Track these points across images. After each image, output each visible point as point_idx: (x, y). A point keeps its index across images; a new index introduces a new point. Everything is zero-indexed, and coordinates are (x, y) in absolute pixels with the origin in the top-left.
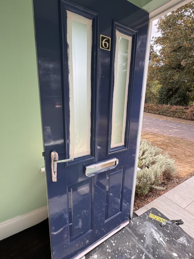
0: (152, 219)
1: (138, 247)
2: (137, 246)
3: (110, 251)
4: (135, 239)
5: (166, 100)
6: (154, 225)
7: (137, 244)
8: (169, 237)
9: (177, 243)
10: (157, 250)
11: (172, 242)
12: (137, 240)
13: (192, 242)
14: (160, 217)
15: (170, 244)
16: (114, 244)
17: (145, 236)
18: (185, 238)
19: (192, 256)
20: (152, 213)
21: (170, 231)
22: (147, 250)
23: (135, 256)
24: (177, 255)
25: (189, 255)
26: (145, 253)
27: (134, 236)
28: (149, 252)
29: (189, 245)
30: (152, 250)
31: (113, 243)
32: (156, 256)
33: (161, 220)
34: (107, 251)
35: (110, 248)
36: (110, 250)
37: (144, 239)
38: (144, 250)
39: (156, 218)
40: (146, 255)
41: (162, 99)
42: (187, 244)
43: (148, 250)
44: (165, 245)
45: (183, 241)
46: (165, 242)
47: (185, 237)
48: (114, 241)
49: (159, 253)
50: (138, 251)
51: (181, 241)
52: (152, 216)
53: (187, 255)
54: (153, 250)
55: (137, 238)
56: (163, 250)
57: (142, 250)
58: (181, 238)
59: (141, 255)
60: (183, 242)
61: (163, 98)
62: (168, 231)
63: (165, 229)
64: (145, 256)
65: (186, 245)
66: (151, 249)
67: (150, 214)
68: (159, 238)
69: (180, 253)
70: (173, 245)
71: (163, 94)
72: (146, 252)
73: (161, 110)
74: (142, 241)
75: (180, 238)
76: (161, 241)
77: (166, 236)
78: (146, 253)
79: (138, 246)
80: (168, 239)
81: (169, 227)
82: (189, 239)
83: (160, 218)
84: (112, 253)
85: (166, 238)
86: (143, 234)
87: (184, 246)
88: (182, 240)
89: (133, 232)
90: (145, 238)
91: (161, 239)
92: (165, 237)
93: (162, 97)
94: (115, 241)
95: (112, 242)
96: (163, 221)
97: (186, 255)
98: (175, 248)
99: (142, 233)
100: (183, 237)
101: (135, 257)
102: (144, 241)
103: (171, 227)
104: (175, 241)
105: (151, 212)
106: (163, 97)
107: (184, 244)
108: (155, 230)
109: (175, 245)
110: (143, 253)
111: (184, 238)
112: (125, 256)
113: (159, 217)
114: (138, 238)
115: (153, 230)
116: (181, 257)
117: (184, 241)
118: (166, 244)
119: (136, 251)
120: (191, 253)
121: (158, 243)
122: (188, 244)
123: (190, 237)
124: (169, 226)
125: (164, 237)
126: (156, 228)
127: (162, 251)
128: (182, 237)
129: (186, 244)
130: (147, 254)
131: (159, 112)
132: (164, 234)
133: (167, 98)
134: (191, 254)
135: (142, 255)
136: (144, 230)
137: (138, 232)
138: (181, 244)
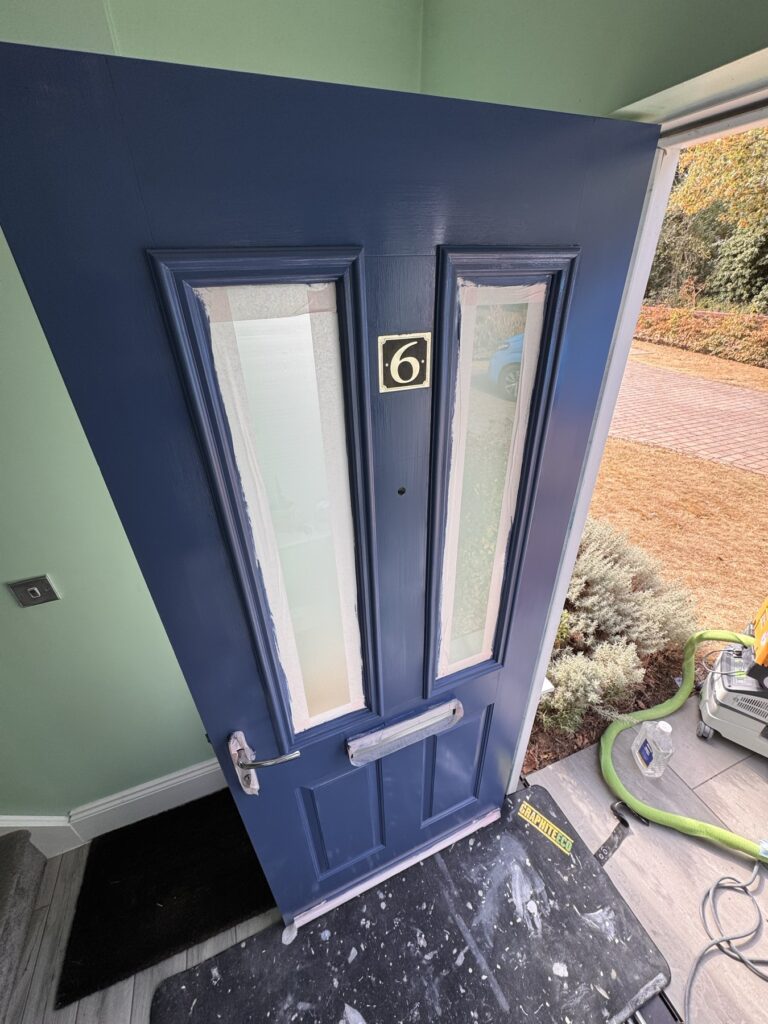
0: (526, 822)
1: (452, 922)
2: (450, 918)
3: (368, 926)
4: (449, 893)
5: (747, 283)
6: (524, 848)
7: (453, 911)
8: (562, 901)
9: (582, 927)
10: (507, 949)
11: (566, 920)
12: (455, 899)
13: (629, 934)
14: (553, 822)
15: (556, 925)
16: (383, 905)
17: (480, 893)
18: (612, 915)
19: (616, 980)
20: (531, 802)
21: (570, 878)
22: (475, 939)
23: (436, 952)
24: (568, 970)
25: (608, 975)
26: (467, 948)
27: (447, 884)
28: (480, 945)
29: (617, 941)
30: (491, 944)
31: (381, 901)
32: (498, 967)
33: (554, 834)
34: (359, 923)
35: (370, 915)
36: (368, 922)
37: (476, 902)
38: (468, 936)
39: (538, 824)
40: (468, 955)
41: (729, 280)
42: (613, 935)
43: (478, 940)
44: (539, 931)
45: (604, 922)
46: (542, 916)
47: (613, 912)
48: (387, 895)
49: (509, 957)
50: (450, 936)
51: (595, 922)
52: (528, 812)
53: (602, 974)
54: (494, 943)
55: (456, 893)
56: (522, 954)
57: (460, 935)
58: (601, 910)
59: (455, 951)
60: (603, 927)
61: (737, 277)
62: (566, 879)
63: (558, 868)
64: (465, 955)
65: (607, 940)
66: (488, 938)
67: (525, 804)
68: (527, 903)
69: (581, 966)
70: (567, 933)
71: (739, 257)
72: (472, 944)
73: (714, 333)
74: (470, 906)
75: (596, 910)
76: (530, 914)
77: (553, 893)
78: (473, 947)
79: (453, 919)
80: (557, 907)
81: (572, 866)
82: (624, 920)
83: (552, 826)
84: (373, 933)
85: (552, 902)
86: (479, 887)
87: (602, 939)
88: (601, 919)
89: (449, 869)
90: (480, 899)
91: (533, 907)
92: (550, 897)
93: (734, 270)
94: (390, 895)
95: (381, 896)
96: (558, 838)
97: (598, 975)
98: (568, 945)
99: (475, 881)
100: (607, 909)
101: (435, 955)
102: (475, 907)
103: (577, 866)
104: (578, 917)
105: (528, 798)
106: (734, 273)
107: (602, 933)
108: (525, 869)
109: (570, 933)
110: (461, 945)
111: (608, 915)
112: (408, 949)
113: (549, 819)
114: (460, 893)
115: (517, 868)
116: (578, 980)
117: (607, 924)
118: (543, 927)
119: (445, 934)
120: (617, 970)
121: (514, 921)
122: (617, 936)
123: (628, 914)
124: (574, 860)
125: (546, 900)
126: (528, 860)
127: (519, 955)
128: (603, 907)
129: (611, 937)
130: (474, 953)
131: (704, 343)
132: (546, 888)
133: (754, 276)
134: (614, 974)
135: (458, 953)
136: (483, 872)
137: (465, 873)
138: (592, 931)
